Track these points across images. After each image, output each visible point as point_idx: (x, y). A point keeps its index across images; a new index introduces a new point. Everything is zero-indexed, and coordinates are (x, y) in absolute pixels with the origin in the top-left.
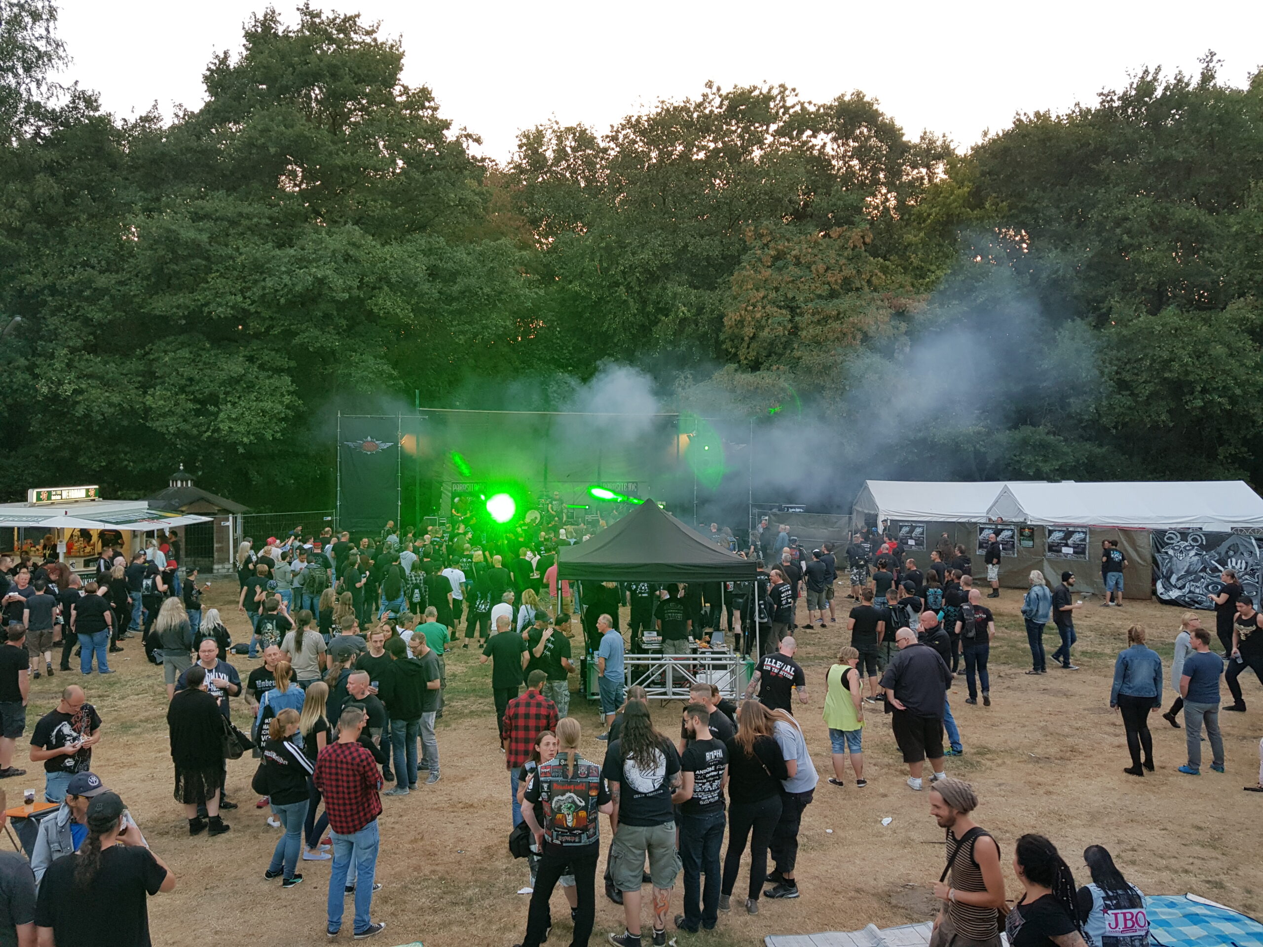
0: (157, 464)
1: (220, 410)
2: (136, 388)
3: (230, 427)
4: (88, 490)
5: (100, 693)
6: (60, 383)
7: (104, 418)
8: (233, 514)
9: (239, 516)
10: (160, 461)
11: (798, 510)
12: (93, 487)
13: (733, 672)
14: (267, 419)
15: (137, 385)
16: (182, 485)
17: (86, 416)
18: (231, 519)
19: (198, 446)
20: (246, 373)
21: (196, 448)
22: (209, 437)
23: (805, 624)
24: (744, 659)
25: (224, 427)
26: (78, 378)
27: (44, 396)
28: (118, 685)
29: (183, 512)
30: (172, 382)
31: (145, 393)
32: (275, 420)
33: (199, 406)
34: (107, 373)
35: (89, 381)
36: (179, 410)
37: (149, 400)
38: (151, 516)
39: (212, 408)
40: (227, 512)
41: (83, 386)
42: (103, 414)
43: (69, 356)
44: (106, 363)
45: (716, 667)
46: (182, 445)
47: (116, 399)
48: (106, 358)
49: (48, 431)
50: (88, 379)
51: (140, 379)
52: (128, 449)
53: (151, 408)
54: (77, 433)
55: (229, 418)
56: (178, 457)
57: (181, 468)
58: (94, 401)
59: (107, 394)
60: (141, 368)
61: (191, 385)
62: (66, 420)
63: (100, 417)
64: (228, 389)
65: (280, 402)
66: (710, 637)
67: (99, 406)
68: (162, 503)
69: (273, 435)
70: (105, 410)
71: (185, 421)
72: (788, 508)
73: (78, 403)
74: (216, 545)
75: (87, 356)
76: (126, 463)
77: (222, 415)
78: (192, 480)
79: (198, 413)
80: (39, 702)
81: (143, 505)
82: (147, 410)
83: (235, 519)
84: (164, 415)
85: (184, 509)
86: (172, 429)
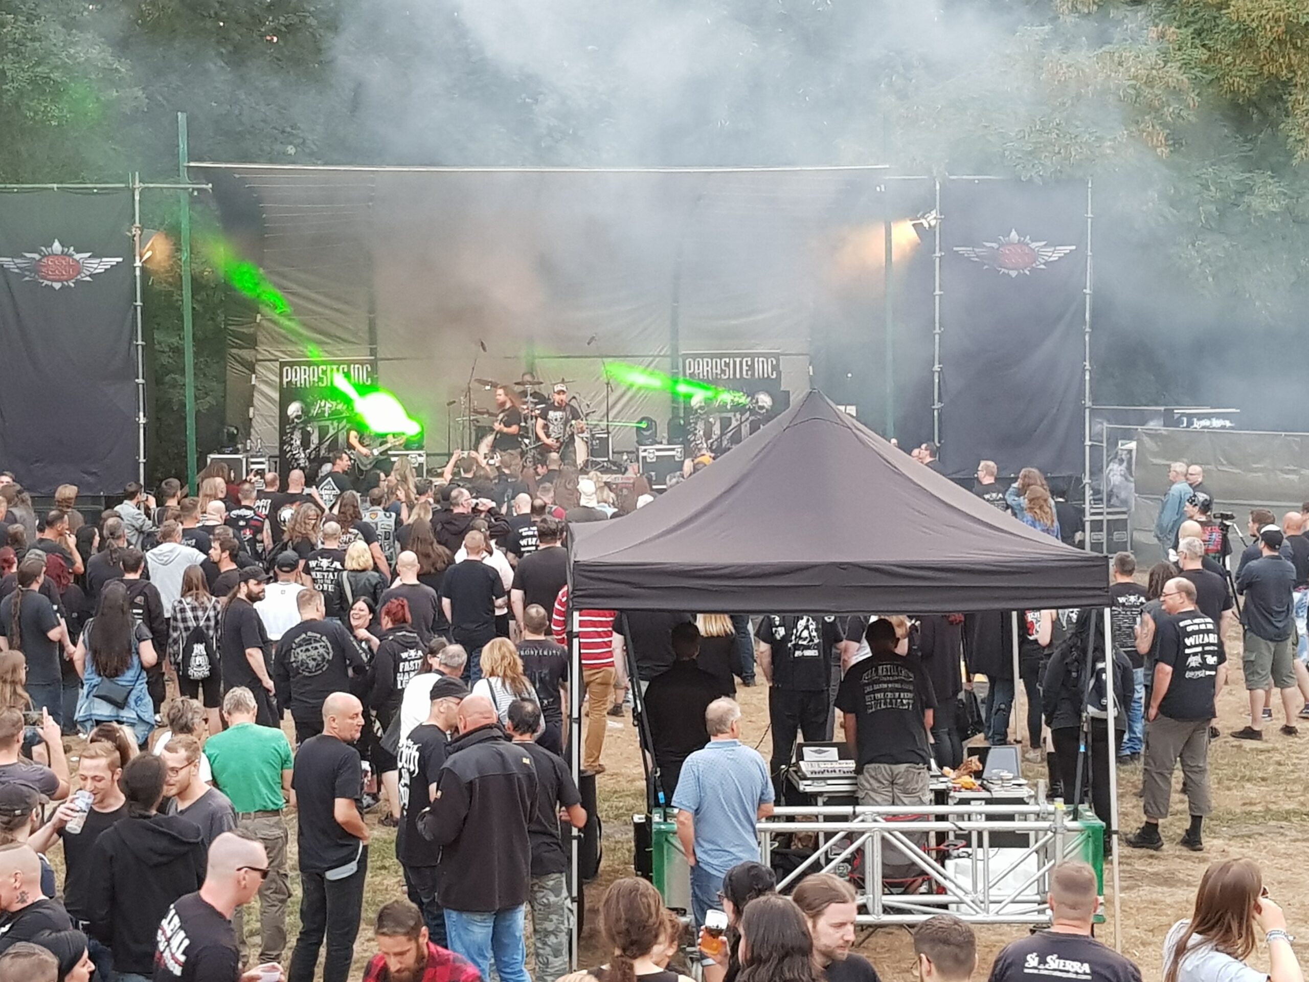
11: (1217, 423)
13: (1045, 852)
23: (1240, 727)
24: (1076, 816)
45: (1001, 840)
66: (983, 761)
72: (1190, 417)
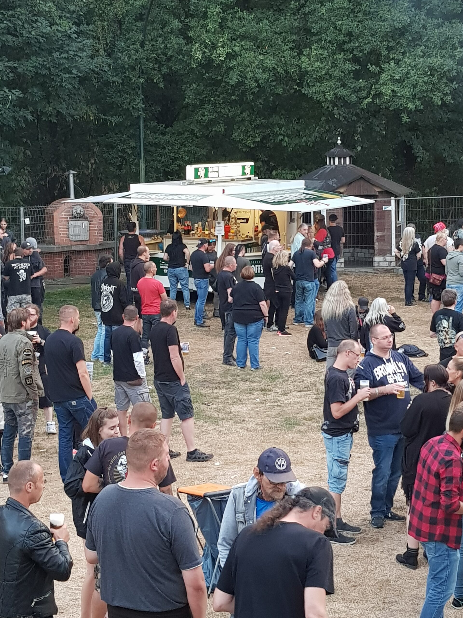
0: (313, 138)
1: (382, 70)
2: (291, 48)
3: (393, 91)
4: (244, 167)
5: (262, 387)
6: (214, 47)
7: (259, 86)
8: (396, 197)
9: (402, 199)
10: (316, 134)
12: (249, 164)
14: (435, 79)
15: (291, 45)
16: (340, 162)
17: (240, 83)
18: (393, 202)
19: (357, 115)
20: (411, 22)
21: (355, 118)
22: (369, 104)
25: (386, 90)
26: (232, 39)
27: (198, 63)
28: (280, 380)
29: (341, 193)
30: (329, 39)
31: (300, 54)
32: (444, 80)
33: (358, 67)
34: (261, 32)
35: (243, 43)
36: (337, 73)
37: (305, 63)
38: (308, 197)
39: (373, 68)
40: (389, 194)
41: (237, 49)
42: (256, 81)
43: (221, 15)
44: (259, 20)
46: (339, 114)
47: (270, 62)
48: (259, 15)
49: (202, 102)
50: (241, 40)
51: (295, 37)
52: (282, 122)
53: (307, 72)
54: (232, 104)
55: (393, 80)
56: (335, 129)
57: (339, 142)
58: (247, 66)
59: (261, 57)
60: (296, 24)
61: (350, 41)
62: (220, 90)
63: (254, 84)
64: (390, 44)
65: (451, 56)
67: (252, 72)
68: (318, 183)
69: (442, 99)
70: (259, 76)
71: (344, 85)
73: (232, 68)
74: (376, 234)
75: (240, 14)
76: (281, 137)
77: (384, 77)
78: (350, 157)
79: (357, 75)
80: (204, 391)
81: (300, 184)
82: (303, 74)
83: (398, 203)
84: (320, 80)
85: (342, 190)
86: (329, 96)
